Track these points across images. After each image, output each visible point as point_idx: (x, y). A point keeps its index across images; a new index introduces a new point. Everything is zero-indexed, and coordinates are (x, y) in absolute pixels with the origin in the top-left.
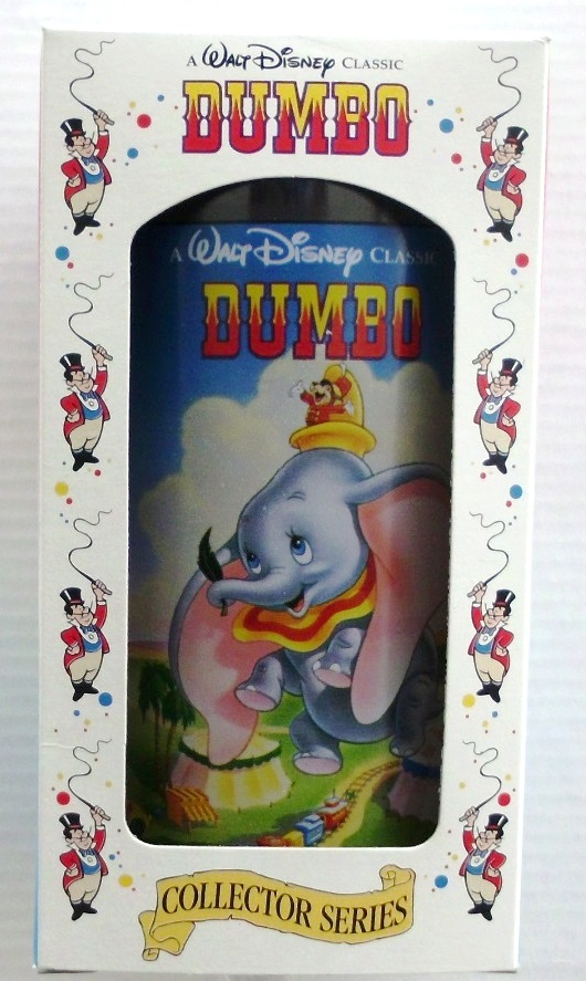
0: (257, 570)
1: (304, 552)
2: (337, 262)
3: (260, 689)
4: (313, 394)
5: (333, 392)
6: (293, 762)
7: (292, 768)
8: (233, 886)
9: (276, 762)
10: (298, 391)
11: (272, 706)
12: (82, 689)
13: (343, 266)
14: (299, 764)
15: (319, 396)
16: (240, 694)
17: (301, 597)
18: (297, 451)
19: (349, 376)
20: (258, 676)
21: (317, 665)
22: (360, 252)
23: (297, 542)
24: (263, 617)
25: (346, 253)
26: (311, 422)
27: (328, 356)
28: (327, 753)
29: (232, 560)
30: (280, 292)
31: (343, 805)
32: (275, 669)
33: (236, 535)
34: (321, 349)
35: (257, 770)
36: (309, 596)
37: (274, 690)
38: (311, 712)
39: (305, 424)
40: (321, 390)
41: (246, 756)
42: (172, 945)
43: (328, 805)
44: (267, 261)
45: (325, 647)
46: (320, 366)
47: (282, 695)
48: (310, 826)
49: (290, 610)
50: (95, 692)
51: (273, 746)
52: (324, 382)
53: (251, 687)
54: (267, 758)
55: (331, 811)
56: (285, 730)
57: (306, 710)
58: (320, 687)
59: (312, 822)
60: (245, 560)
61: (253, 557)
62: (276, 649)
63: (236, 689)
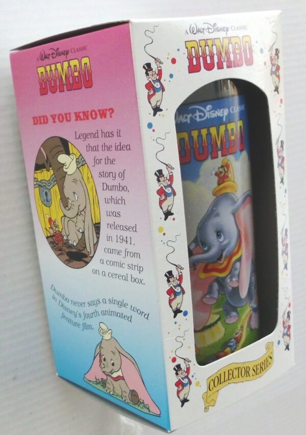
0: (206, 249)
1: (220, 238)
2: (221, 115)
3: (211, 296)
4: (219, 172)
5: (225, 170)
6: (225, 321)
7: (225, 325)
8: (229, 371)
9: (219, 323)
10: (214, 172)
11: (216, 301)
12: (177, 312)
13: (223, 117)
14: (227, 321)
15: (221, 172)
16: (204, 300)
17: (222, 255)
19: (229, 162)
20: (210, 291)
21: (229, 280)
22: (227, 110)
23: (219, 233)
24: (210, 267)
25: (223, 111)
26: (219, 184)
27: (223, 156)
28: (234, 314)
29: (196, 246)
30: (204, 132)
31: (240, 332)
32: (216, 286)
33: (197, 236)
34: (220, 153)
35: (213, 328)
36: (224, 254)
37: (216, 295)
38: (228, 299)
39: (217, 185)
40: (221, 170)
41: (209, 323)
42: (212, 403)
43: (237, 334)
44: (198, 120)
45: (230, 272)
46: (219, 161)
47: (219, 296)
48: (232, 344)
49: (219, 261)
50: (181, 311)
51: (217, 317)
52: (222, 167)
53: (208, 296)
54: (216, 322)
55: (237, 336)
56: (221, 309)
57: (227, 300)
58: (230, 289)
59: (232, 342)
60: (201, 246)
61: (204, 244)
62: (215, 278)
63: (202, 298)
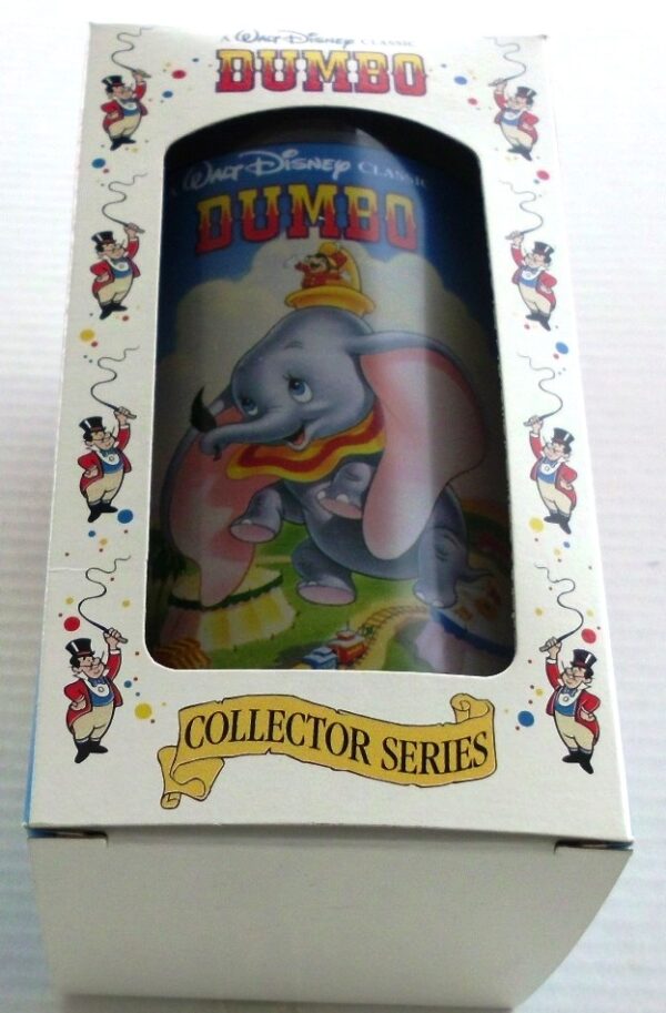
0: (254, 412)
1: (303, 392)
2: (326, 169)
3: (256, 521)
4: (309, 265)
5: (328, 263)
6: (297, 591)
7: (296, 598)
9: (277, 594)
10: (292, 263)
11: (272, 536)
12: (101, 508)
13: (332, 172)
14: (306, 594)
15: (314, 266)
16: (235, 530)
17: (301, 431)
18: (293, 309)
19: (343, 252)
20: (255, 508)
21: (322, 495)
22: (348, 163)
23: (295, 384)
24: (260, 453)
25: (334, 163)
26: (306, 285)
27: (321, 235)
28: (336, 582)
29: (226, 408)
30: (272, 192)
31: (359, 639)
32: (274, 500)
34: (314, 232)
35: (255, 603)
36: (310, 430)
37: (273, 521)
38: (317, 541)
39: (299, 287)
40: (316, 261)
41: (243, 589)
43: (342, 639)
45: (331, 477)
46: (314, 242)
47: (281, 525)
48: (318, 659)
49: (290, 444)
50: (113, 510)
51: (274, 575)
52: (319, 255)
53: (247, 521)
54: (266, 589)
55: (345, 644)
56: (287, 559)
57: (311, 539)
59: (321, 655)
60: (240, 406)
61: (247, 402)
62: (274, 480)
63: (231, 526)
